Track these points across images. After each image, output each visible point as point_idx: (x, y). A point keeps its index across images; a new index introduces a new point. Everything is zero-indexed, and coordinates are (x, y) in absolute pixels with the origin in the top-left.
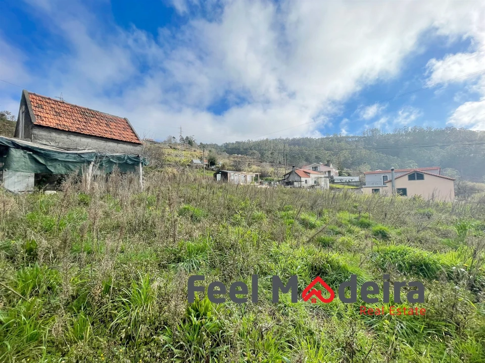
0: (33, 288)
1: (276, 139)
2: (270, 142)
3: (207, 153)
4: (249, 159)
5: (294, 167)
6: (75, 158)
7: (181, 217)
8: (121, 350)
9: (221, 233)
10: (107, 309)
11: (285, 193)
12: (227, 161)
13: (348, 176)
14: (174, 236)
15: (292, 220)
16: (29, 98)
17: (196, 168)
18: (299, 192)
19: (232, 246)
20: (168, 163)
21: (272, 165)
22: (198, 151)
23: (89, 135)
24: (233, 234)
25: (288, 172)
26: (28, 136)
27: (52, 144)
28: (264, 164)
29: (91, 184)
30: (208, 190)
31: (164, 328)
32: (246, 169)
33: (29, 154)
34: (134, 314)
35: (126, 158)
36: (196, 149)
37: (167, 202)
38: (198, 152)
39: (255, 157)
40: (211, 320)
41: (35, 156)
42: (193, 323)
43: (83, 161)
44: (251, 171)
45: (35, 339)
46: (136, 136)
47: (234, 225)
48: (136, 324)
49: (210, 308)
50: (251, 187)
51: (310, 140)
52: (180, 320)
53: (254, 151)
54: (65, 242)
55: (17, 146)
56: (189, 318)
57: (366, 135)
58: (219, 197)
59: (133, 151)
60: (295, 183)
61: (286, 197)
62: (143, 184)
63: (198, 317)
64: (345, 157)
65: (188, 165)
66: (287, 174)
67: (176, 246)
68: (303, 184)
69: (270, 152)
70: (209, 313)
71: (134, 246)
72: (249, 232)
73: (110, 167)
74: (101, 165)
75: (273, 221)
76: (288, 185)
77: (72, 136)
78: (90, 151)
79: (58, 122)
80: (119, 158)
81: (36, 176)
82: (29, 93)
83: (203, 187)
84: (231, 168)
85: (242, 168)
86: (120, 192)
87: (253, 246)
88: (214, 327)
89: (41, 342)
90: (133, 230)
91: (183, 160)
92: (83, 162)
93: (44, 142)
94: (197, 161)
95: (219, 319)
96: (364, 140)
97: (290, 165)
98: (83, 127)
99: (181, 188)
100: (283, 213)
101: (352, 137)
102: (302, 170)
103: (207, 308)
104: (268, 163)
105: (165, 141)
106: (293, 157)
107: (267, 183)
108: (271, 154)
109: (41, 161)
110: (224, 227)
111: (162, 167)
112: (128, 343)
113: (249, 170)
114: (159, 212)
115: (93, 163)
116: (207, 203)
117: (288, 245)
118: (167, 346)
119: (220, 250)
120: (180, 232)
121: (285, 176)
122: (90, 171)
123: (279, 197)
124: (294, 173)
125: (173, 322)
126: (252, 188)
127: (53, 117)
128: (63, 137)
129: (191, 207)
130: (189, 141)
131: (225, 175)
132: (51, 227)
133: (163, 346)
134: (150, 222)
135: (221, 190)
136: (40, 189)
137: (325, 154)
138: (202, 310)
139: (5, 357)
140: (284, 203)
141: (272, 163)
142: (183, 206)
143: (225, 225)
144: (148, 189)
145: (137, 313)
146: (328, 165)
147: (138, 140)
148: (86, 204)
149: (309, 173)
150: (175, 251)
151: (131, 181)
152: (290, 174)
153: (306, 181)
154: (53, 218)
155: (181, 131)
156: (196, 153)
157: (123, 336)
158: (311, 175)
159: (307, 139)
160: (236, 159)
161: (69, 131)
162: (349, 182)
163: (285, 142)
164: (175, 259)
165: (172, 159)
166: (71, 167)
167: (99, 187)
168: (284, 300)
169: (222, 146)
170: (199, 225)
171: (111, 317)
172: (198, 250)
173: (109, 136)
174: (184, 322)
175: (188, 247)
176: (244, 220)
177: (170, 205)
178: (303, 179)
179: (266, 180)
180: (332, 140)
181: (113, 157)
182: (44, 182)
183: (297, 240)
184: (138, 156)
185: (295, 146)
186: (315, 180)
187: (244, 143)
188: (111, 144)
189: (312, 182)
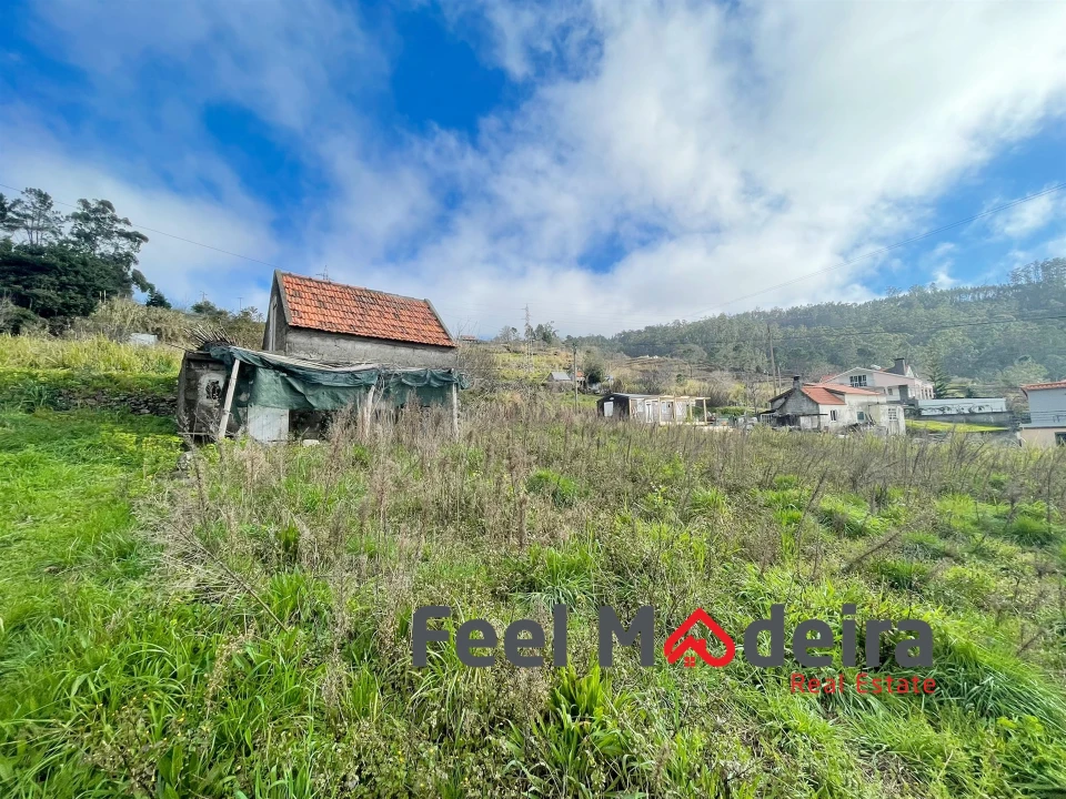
0: (293, 610)
1: (746, 315)
2: (731, 321)
3: (581, 357)
4: (676, 364)
5: (796, 379)
6: (346, 380)
7: (532, 494)
8: (432, 751)
9: (618, 535)
10: (404, 667)
11: (773, 445)
12: (627, 371)
13: (968, 397)
14: (520, 534)
15: (796, 513)
16: (282, 284)
17: (560, 390)
18: (814, 441)
19: (645, 565)
20: (504, 381)
21: (738, 378)
22: (563, 354)
23: (368, 337)
24: (647, 540)
25: (784, 390)
26: (281, 347)
27: (314, 357)
28: (716, 374)
29: (372, 428)
30: (585, 438)
31: (508, 725)
32: (673, 388)
33: (282, 377)
34: (451, 685)
35: (428, 376)
36: (559, 351)
37: (506, 462)
38: (563, 357)
39: (692, 360)
40: (604, 727)
41: (289, 379)
42: (566, 726)
43: (358, 384)
44: (685, 394)
45: (296, 698)
46: (445, 333)
47: (648, 517)
48: (457, 705)
49: (599, 700)
50: (685, 431)
51: (841, 309)
52: (538, 714)
53: (692, 346)
54: (335, 532)
55: (267, 365)
56: (556, 713)
57: (1023, 281)
58: (612, 455)
59: (440, 362)
60: (802, 420)
61: (780, 455)
62: (459, 426)
63: (574, 713)
64: (951, 345)
65: (543, 385)
66: (780, 397)
67: (525, 557)
68: (826, 421)
69: (731, 346)
70: (598, 711)
71: (444, 548)
72: (684, 537)
73: (402, 395)
74: (387, 391)
75: (747, 512)
76: (784, 424)
77: (342, 341)
78: (370, 366)
79: (321, 318)
80: (416, 377)
81: (292, 414)
82: (284, 275)
83: (576, 432)
84: (636, 387)
85: (661, 387)
86: (418, 442)
87: (697, 570)
88: (611, 743)
89: (305, 708)
90: (444, 518)
91: (533, 374)
92: (359, 387)
93: (304, 355)
94: (560, 375)
95: (622, 727)
96: (1016, 295)
97: (785, 375)
98: (358, 323)
99: (531, 434)
100: (772, 495)
101: (975, 291)
102: (820, 385)
103: (593, 698)
104: (726, 373)
105: (497, 338)
106: (796, 354)
107: (726, 420)
108: (734, 350)
109: (299, 388)
110: (624, 521)
111: (493, 390)
112: (441, 741)
113: (680, 390)
114: (490, 484)
115: (373, 388)
116: (585, 466)
117: (788, 574)
118: (513, 762)
119: (618, 573)
120: (531, 528)
121: (773, 401)
122: (370, 403)
123: (760, 454)
124: (797, 393)
125: (524, 714)
126: (689, 433)
127: (314, 310)
128: (330, 342)
129: (552, 473)
130: (544, 334)
131: (622, 404)
132: (314, 503)
133: (506, 762)
134: (474, 504)
135: (615, 438)
136: (297, 436)
137: (887, 343)
138: (584, 703)
139: (257, 722)
140: (774, 469)
141: (738, 372)
142: (536, 471)
143: (629, 516)
144: (470, 436)
145: (457, 684)
146: (897, 369)
147: (449, 339)
148: (364, 465)
149: (842, 394)
150: (524, 566)
151: (438, 421)
152: (787, 396)
153: (834, 414)
154: (318, 487)
155: (528, 315)
156: (558, 358)
157: (434, 723)
158: (847, 398)
159: (830, 307)
160: (646, 367)
161: (338, 333)
162: (972, 414)
163: (770, 318)
164: (523, 583)
165: (511, 373)
166: (341, 396)
167: (385, 431)
168: (782, 712)
169: (613, 340)
170: (570, 514)
171: (411, 683)
172: (570, 569)
173: (399, 336)
174: (546, 719)
175: (550, 560)
176: (670, 507)
177: (511, 469)
178: (824, 409)
179: (724, 413)
180: (908, 304)
181: (406, 375)
182: (302, 424)
183: (813, 563)
184: (450, 372)
185: (797, 327)
186: (860, 410)
187: (665, 329)
188: (403, 351)
189: (852, 416)
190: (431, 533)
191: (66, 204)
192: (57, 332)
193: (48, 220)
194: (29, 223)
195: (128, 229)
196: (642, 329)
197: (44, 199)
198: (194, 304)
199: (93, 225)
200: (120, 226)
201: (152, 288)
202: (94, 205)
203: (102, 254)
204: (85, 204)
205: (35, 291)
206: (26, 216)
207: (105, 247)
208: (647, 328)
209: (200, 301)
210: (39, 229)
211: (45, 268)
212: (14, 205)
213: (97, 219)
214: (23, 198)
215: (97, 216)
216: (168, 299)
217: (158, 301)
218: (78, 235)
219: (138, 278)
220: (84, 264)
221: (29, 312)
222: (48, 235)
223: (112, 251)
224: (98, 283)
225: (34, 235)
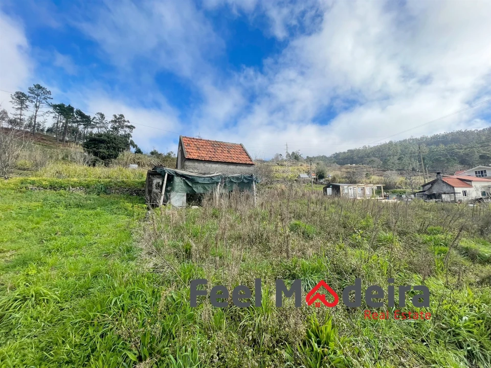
0: (189, 279)
1: (405, 141)
2: (396, 144)
3: (314, 166)
4: (365, 168)
5: (438, 173)
6: (208, 181)
7: (292, 232)
8: (250, 351)
9: (337, 254)
10: (236, 309)
11: (425, 210)
12: (338, 173)
14: (287, 251)
15: (443, 248)
16: (183, 141)
17: (304, 183)
18: (453, 208)
19: (353, 271)
20: (277, 179)
21: (401, 174)
22: (305, 165)
23: (217, 162)
24: (353, 258)
25: (431, 180)
26: (183, 167)
27: (196, 171)
28: (388, 172)
29: (219, 201)
30: (318, 206)
31: (285, 344)
32: (364, 180)
33: (183, 180)
34: (258, 320)
35: (242, 178)
36: (303, 164)
37: (279, 217)
38: (305, 166)
39: (374, 165)
40: (335, 353)
41: (186, 181)
42: (315, 349)
43: (213, 182)
44: (370, 183)
45: (191, 317)
46: (249, 158)
47: (353, 246)
48: (261, 331)
49: (332, 338)
50: (372, 203)
51: (467, 134)
52: (300, 341)
53: (373, 158)
54: (206, 246)
55: (178, 175)
56: (309, 342)
58: (332, 214)
59: (247, 171)
60: (443, 196)
61: (431, 215)
62: (257, 200)
63: (319, 343)
65: (295, 180)
66: (428, 184)
67: (289, 263)
68: (460, 196)
69: (396, 158)
70: (332, 344)
71: (252, 256)
72: (374, 257)
73: (231, 186)
74: (225, 185)
75: (412, 245)
76: (431, 198)
77: (207, 164)
78: (218, 174)
79: (198, 155)
80: (237, 178)
81: (187, 195)
82: (184, 137)
83: (313, 203)
84: (344, 180)
85: (357, 180)
86: (239, 207)
87: (382, 275)
88: (340, 362)
89: (195, 322)
90: (251, 242)
91: (290, 175)
92: (214, 183)
93: (192, 170)
94: (304, 176)
95: (346, 355)
97: (430, 172)
98: (213, 156)
99: (290, 204)
100: (427, 237)
102: (455, 176)
103: (328, 337)
104: (394, 172)
105: (273, 159)
106: (437, 160)
107: (395, 196)
108: (398, 159)
109: (190, 184)
110: (340, 248)
111: (271, 183)
112: (254, 347)
113: (368, 181)
114: (272, 227)
115: (220, 183)
116: (318, 220)
117: (441, 282)
118: (288, 363)
119: (338, 274)
120: (293, 249)
121: (423, 186)
122: (219, 190)
123: (416, 215)
124: (440, 181)
125: (294, 340)
126: (374, 204)
127: (195, 151)
128: (202, 165)
129: (302, 223)
130: (295, 156)
131: (336, 189)
132: (197, 234)
133: (285, 362)
134: (265, 236)
135: (333, 206)
136: (189, 204)
138: (324, 338)
139: (177, 325)
140: (427, 223)
141: (401, 171)
142: (294, 221)
143: (343, 245)
144: (262, 204)
145: (260, 321)
147: (251, 161)
148: (217, 217)
149: (470, 181)
150: (290, 267)
151: (248, 197)
152: (433, 183)
153: (465, 193)
154: (198, 226)
155: (287, 148)
156: (302, 167)
157: (251, 338)
158: (473, 184)
159: (460, 133)
160: (349, 170)
161: (205, 160)
163: (420, 142)
164: (289, 275)
165: (280, 175)
166: (207, 187)
167: (225, 202)
168: (442, 360)
169: (331, 157)
170: (311, 243)
171: (239, 317)
172: (313, 270)
173: (230, 161)
174: (304, 344)
175: (303, 265)
176: (366, 241)
177: (282, 220)
178: (457, 190)
179: (394, 193)
181: (233, 177)
182: (191, 199)
183: (457, 277)
184: (252, 176)
185: (438, 145)
186: (483, 190)
187: (359, 151)
188: (231, 167)
189: (477, 194)
190: (245, 248)
191: (109, 118)
192: (107, 165)
193: (103, 123)
194: (98, 125)
195: (129, 124)
196: (346, 151)
197: (102, 116)
198: (150, 151)
199: (118, 124)
200: (126, 123)
201: (136, 146)
202: (118, 116)
203: (120, 135)
204: (115, 116)
205: (100, 150)
206: (97, 123)
207: (121, 132)
208: (348, 150)
209: (153, 150)
210: (101, 127)
211: (103, 142)
212: (93, 119)
213: (119, 121)
214: (96, 116)
215: (119, 120)
216: (142, 150)
217: (139, 151)
218: (113, 128)
219: (132, 143)
220: (115, 139)
221: (98, 158)
222: (104, 129)
223: (124, 133)
224: (119, 146)
225: (99, 129)
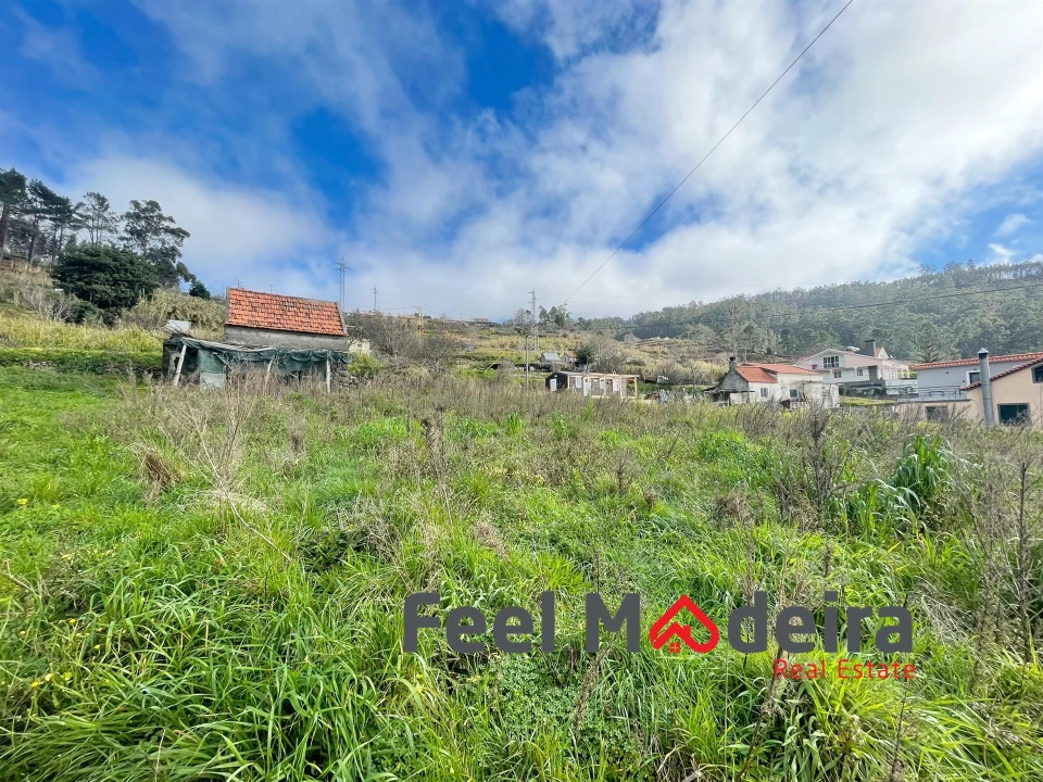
41: (218, 357)
77: (261, 332)
78: (271, 348)
115: (271, 362)
161: (257, 328)
192: (110, 323)
193: (105, 219)
194: (90, 223)
197: (102, 201)
205: (95, 286)
206: (88, 217)
210: (98, 228)
211: (102, 268)
212: (77, 207)
214: (86, 201)
220: (132, 263)
221: (89, 304)
222: (105, 233)
225: (95, 233)
